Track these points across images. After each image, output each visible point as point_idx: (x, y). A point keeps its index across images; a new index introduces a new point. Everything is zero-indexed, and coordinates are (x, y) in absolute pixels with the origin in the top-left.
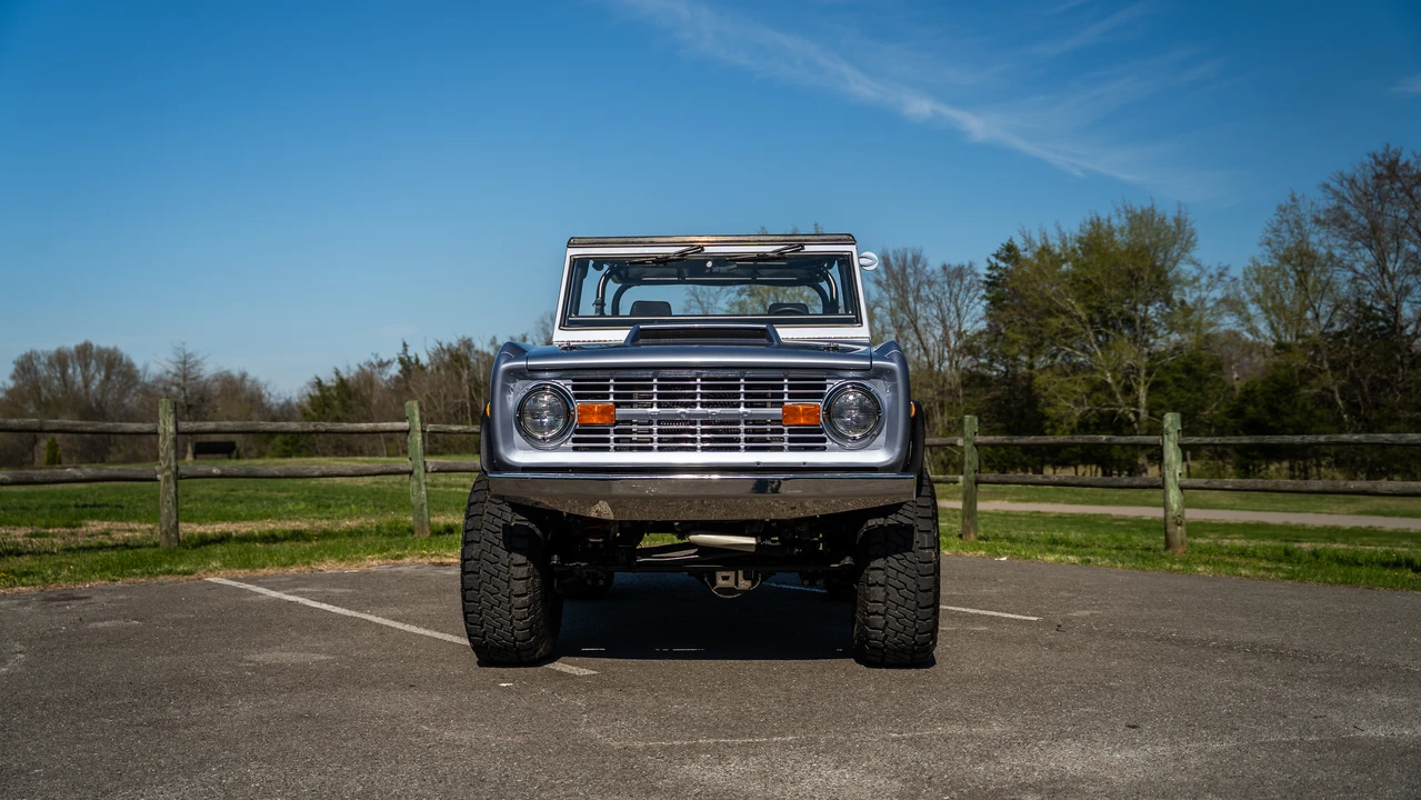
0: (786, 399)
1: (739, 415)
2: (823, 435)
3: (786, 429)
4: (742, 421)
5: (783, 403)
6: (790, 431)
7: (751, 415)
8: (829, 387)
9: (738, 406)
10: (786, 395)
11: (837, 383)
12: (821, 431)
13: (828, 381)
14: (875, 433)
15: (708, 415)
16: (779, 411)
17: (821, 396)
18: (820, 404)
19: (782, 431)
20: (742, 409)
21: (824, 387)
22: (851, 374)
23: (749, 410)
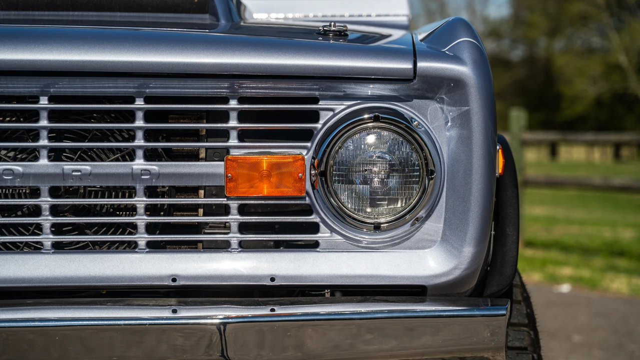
0: (233, 141)
1: (134, 176)
2: (313, 218)
3: (234, 205)
4: (140, 188)
5: (227, 150)
6: (242, 210)
7: (159, 176)
8: (324, 116)
9: (130, 155)
10: (234, 134)
11: (342, 108)
12: (308, 210)
13: (322, 104)
14: (422, 213)
15: (64, 176)
16: (218, 167)
17: (307, 135)
18: (305, 152)
19: (225, 210)
20: (139, 164)
21: (314, 116)
22: (371, 90)
23: (154, 167)
